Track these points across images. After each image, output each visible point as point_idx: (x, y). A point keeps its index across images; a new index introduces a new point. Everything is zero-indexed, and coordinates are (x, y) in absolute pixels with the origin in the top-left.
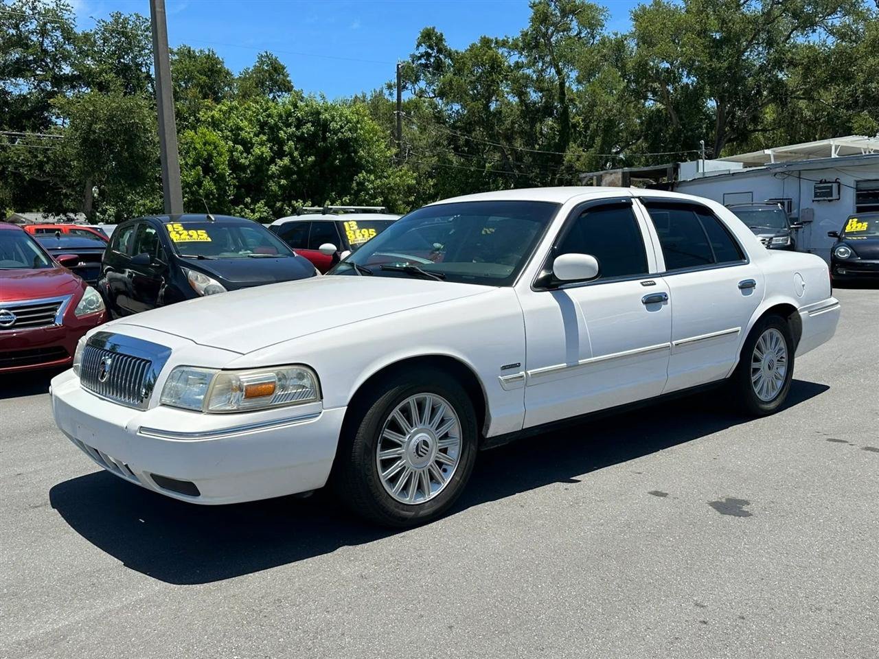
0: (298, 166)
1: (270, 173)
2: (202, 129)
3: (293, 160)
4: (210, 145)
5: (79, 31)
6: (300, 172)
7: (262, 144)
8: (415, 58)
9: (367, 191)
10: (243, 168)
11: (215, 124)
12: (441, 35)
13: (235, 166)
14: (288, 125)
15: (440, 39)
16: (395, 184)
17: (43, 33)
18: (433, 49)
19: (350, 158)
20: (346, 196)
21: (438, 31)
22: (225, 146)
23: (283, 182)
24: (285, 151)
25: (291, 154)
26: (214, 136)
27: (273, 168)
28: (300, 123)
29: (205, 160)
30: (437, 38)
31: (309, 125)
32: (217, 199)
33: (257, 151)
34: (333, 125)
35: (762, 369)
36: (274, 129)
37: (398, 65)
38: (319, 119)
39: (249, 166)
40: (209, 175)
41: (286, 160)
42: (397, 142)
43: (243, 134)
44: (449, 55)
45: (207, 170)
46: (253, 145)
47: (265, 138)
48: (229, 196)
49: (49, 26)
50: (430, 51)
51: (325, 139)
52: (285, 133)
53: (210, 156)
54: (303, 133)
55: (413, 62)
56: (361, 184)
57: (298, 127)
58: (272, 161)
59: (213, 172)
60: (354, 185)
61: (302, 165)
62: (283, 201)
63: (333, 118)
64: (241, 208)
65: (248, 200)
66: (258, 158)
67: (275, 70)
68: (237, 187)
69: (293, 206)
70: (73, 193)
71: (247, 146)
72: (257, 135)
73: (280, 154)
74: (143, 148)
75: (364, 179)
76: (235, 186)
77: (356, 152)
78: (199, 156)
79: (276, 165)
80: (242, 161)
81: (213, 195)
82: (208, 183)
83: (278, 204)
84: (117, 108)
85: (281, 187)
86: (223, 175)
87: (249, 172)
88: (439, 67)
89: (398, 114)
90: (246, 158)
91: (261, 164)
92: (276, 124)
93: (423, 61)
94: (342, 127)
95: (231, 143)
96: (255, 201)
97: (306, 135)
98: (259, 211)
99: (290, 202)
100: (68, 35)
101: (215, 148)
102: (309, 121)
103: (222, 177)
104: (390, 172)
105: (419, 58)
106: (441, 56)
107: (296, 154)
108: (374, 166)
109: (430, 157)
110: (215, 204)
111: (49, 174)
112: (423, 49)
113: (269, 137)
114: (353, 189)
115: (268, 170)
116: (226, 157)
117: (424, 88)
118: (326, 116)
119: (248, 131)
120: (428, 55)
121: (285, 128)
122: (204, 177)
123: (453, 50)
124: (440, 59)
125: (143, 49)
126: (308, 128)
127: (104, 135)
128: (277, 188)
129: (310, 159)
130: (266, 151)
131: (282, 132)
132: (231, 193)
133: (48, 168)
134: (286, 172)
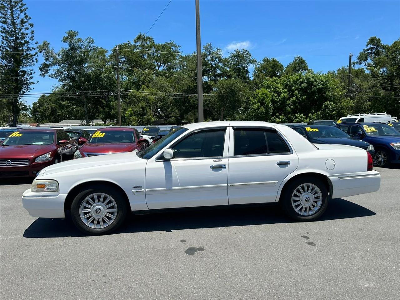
0: (299, 100)
1: (287, 103)
2: (263, 89)
3: (297, 98)
4: (264, 94)
5: (223, 58)
6: (300, 103)
7: (285, 92)
8: (365, 50)
9: (329, 109)
10: (277, 102)
11: (268, 86)
12: (379, 39)
13: (273, 101)
14: (297, 84)
15: (379, 41)
16: (344, 106)
17: (212, 60)
18: (374, 46)
19: (322, 95)
20: (319, 111)
21: (378, 38)
22: (270, 95)
23: (292, 107)
24: (294, 95)
25: (296, 96)
26: (267, 91)
27: (289, 101)
28: (301, 83)
29: (262, 100)
30: (376, 41)
31: (305, 84)
32: (265, 114)
33: (282, 95)
34: (314, 83)
35: (301, 200)
36: (291, 86)
37: (350, 55)
38: (309, 81)
39: (279, 101)
40: (262, 106)
41: (294, 98)
42: (348, 87)
43: (278, 89)
44: (383, 47)
45: (262, 104)
46: (281, 93)
47: (286, 90)
48: (270, 113)
49: (214, 58)
50: (373, 46)
51: (311, 89)
52: (295, 87)
53: (264, 99)
54: (302, 87)
55: (365, 52)
56: (326, 107)
57: (300, 85)
58: (289, 99)
59: (264, 105)
60: (323, 106)
61: (301, 100)
62: (292, 114)
63: (315, 80)
64: (274, 118)
65: (278, 114)
66: (283, 98)
67: (301, 62)
68: (274, 110)
69: (295, 116)
70: (217, 114)
71: (279, 94)
72: (283, 89)
73: (292, 96)
74: (238, 98)
75: (328, 104)
76: (273, 109)
77: (325, 93)
78: (260, 99)
79: (290, 101)
80: (276, 99)
81: (264, 113)
82: (262, 109)
83: (290, 115)
84: (229, 84)
85: (291, 109)
86: (268, 105)
87: (279, 103)
88: (377, 53)
89: (349, 75)
90: (278, 98)
91: (284, 100)
92: (291, 84)
93: (369, 51)
94: (319, 83)
95: (273, 93)
96: (280, 114)
97: (303, 88)
98: (281, 118)
99: (294, 115)
100: (220, 60)
101: (266, 96)
102: (305, 82)
103: (267, 106)
104: (343, 100)
105: (368, 50)
106: (379, 48)
107: (298, 95)
108: (334, 99)
109: (369, 92)
110: (264, 117)
111: (210, 108)
112: (369, 47)
113: (288, 90)
114: (322, 108)
115: (287, 102)
116: (270, 99)
117: (370, 63)
118: (312, 80)
119: (280, 87)
120: (372, 48)
121: (295, 86)
122: (261, 106)
123: (385, 45)
124: (378, 50)
125: (246, 61)
126: (304, 85)
127: (225, 94)
128: (289, 109)
129: (304, 97)
130: (286, 95)
131: (293, 87)
132: (271, 112)
133: (209, 106)
134: (294, 103)
